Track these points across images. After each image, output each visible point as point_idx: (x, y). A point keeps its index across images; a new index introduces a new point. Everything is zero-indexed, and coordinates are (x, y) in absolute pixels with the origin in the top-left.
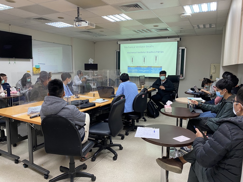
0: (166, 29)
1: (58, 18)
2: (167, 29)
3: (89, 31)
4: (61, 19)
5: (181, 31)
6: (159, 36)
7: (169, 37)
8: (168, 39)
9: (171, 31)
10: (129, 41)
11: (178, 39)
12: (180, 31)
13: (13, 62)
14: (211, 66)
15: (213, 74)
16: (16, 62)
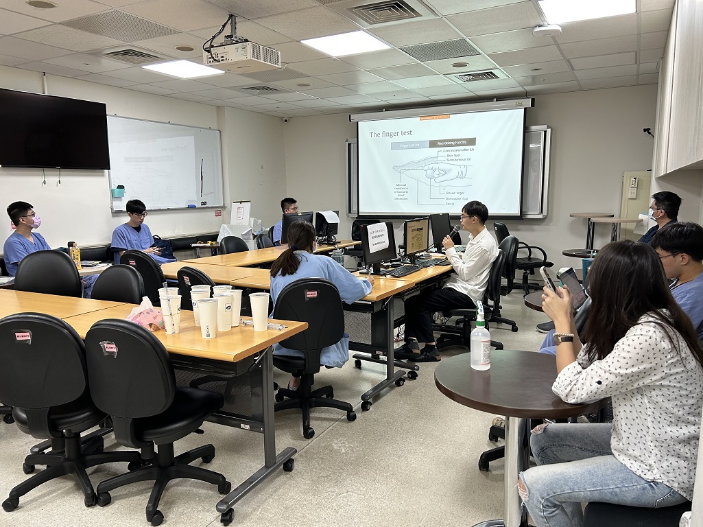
0: (490, 75)
1: (177, 48)
2: (491, 73)
3: (268, 85)
4: (185, 50)
5: (534, 78)
6: (471, 94)
7: (500, 98)
8: (494, 104)
9: (505, 80)
10: (384, 113)
11: (527, 103)
12: (530, 80)
13: (56, 179)
14: (625, 178)
15: (630, 201)
16: (63, 179)
